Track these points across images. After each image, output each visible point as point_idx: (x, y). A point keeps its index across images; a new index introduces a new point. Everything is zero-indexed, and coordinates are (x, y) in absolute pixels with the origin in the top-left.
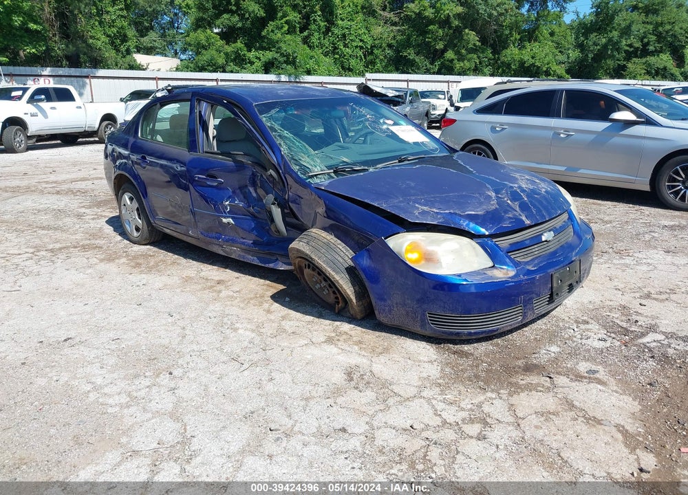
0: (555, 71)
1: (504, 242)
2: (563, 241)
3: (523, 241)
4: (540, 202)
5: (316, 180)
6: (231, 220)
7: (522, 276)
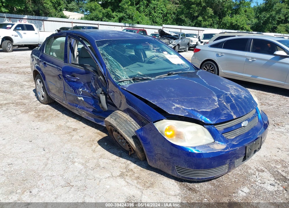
0: (246, 28)
1: (220, 128)
2: (252, 126)
3: (231, 127)
4: (241, 104)
5: (123, 84)
6: (82, 99)
7: (229, 148)
